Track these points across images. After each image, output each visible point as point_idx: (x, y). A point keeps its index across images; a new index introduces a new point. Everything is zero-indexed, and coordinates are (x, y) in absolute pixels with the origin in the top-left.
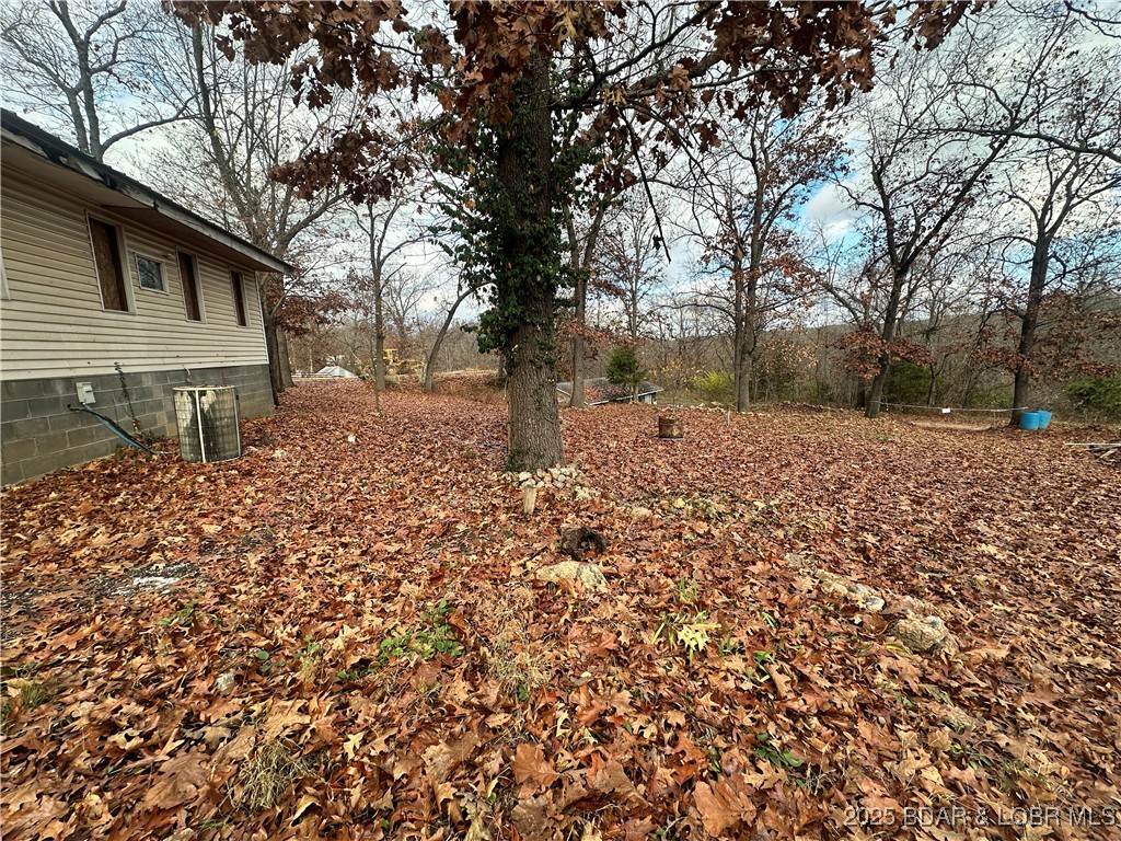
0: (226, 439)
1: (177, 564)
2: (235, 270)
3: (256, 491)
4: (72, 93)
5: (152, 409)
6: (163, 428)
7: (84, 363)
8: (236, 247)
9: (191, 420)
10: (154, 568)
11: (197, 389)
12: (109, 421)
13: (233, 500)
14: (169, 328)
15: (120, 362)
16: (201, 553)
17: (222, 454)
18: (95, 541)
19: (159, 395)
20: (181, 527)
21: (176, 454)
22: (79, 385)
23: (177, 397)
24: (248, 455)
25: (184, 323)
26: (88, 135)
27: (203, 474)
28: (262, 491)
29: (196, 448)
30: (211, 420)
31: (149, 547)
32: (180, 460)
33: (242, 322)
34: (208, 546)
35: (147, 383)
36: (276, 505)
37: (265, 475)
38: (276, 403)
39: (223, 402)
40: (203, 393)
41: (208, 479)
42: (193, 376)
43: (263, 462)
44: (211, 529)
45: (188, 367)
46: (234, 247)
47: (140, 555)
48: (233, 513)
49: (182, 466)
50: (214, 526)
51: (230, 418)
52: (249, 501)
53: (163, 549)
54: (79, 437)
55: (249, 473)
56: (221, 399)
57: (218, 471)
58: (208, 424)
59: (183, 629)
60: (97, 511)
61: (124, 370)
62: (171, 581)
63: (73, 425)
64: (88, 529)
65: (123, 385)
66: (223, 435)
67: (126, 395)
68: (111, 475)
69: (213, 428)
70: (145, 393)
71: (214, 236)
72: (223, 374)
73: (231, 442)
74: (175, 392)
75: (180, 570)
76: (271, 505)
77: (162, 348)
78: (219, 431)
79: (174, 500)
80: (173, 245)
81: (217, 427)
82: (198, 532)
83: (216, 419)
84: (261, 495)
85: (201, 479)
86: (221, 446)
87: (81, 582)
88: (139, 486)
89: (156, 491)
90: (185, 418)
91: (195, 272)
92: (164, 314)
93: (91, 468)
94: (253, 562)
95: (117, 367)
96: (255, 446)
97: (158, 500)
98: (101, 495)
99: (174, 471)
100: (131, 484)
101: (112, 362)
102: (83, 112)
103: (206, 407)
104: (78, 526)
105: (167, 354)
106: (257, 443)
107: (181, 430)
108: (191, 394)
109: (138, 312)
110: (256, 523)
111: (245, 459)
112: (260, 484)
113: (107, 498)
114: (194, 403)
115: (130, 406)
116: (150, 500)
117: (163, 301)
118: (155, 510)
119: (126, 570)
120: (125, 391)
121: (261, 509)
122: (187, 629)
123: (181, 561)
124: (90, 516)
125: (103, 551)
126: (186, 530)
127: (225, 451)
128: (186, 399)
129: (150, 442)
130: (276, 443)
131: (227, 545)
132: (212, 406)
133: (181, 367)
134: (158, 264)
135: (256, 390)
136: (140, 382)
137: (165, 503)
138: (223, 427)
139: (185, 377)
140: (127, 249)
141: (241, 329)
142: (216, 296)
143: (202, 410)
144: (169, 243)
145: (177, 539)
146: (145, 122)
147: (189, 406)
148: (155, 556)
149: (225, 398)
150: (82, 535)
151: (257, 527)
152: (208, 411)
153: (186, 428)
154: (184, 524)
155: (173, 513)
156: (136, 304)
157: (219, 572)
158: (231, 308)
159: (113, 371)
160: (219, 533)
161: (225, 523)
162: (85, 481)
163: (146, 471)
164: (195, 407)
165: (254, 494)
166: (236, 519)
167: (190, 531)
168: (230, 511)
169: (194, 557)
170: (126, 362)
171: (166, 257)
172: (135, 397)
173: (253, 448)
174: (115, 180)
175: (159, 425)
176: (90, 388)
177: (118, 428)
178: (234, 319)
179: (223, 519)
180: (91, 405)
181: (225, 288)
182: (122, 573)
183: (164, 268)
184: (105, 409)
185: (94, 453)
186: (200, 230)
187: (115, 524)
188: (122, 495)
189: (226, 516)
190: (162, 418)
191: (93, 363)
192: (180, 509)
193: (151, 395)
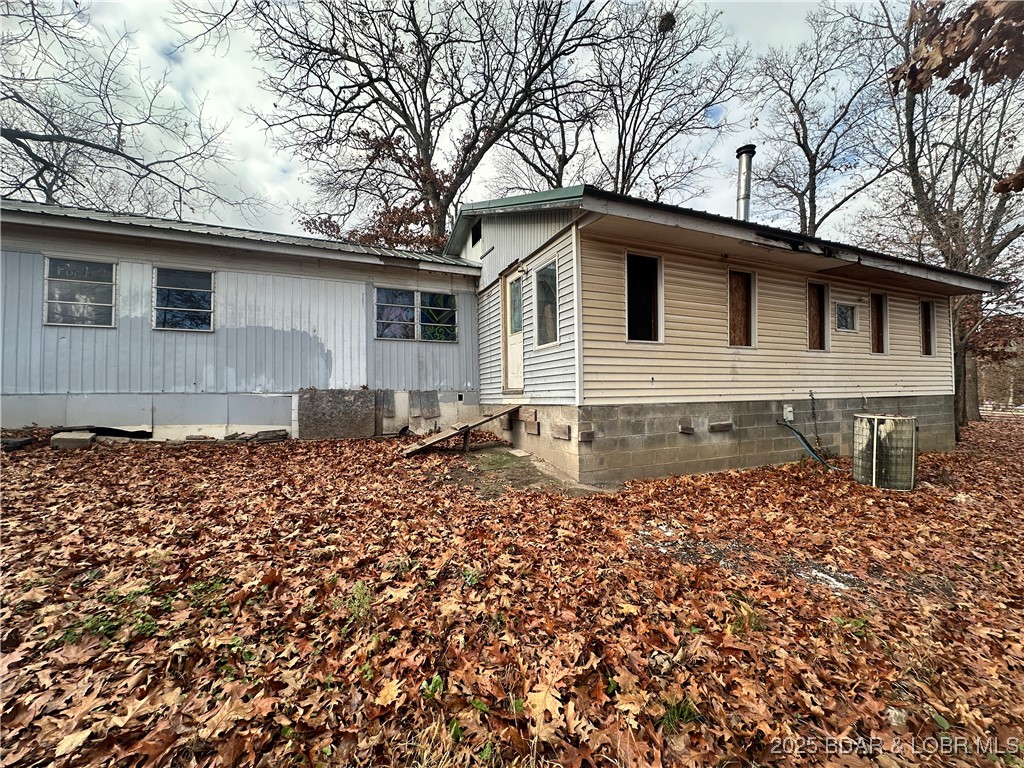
0: (900, 468)
1: (846, 573)
2: (925, 299)
3: (931, 533)
4: (801, 196)
5: (831, 430)
6: (838, 447)
7: (790, 390)
8: (932, 277)
9: (867, 445)
10: (828, 567)
11: (876, 417)
12: (801, 435)
13: (904, 533)
14: (854, 361)
15: (814, 390)
16: (869, 572)
17: (893, 483)
18: (787, 526)
19: (838, 419)
20: (851, 541)
21: (848, 473)
22: (785, 406)
23: (857, 423)
24: (922, 490)
25: (868, 356)
26: (808, 221)
27: (872, 497)
28: (938, 535)
29: (868, 472)
30: (886, 447)
31: (825, 547)
32: (851, 479)
33: (927, 350)
34: (876, 570)
35: (831, 408)
36: (958, 557)
37: (942, 518)
38: (958, 439)
39: (901, 432)
40: (882, 422)
41: (876, 504)
42: (869, 404)
43: (940, 502)
44: (881, 554)
45: (866, 396)
46: (929, 277)
47: (818, 552)
48: (904, 547)
49: (853, 485)
50: (882, 553)
51: (907, 449)
52: (922, 541)
53: (835, 554)
54: (780, 444)
55: (922, 510)
56: (899, 428)
57: (887, 499)
58: (883, 451)
59: (855, 638)
60: (789, 504)
61: (816, 397)
62: (841, 585)
63: (778, 435)
64: (783, 515)
65: (812, 408)
66: (897, 464)
67: (814, 416)
68: (797, 478)
69: (887, 456)
70: (828, 416)
71: (908, 271)
72: (899, 404)
73: (906, 473)
74: (856, 418)
75: (849, 580)
76: (949, 553)
77: (847, 378)
78: (893, 460)
79: (846, 514)
80: (867, 289)
81: (892, 456)
82: (867, 551)
83: (892, 448)
84: (937, 539)
85: (870, 502)
86: (893, 475)
87: (778, 554)
88: (817, 493)
89: (830, 501)
90: (861, 442)
91: (884, 308)
92: (852, 350)
93: (784, 469)
94: (927, 609)
95: (811, 394)
96: (930, 482)
97: (833, 509)
98: (791, 492)
99: (846, 488)
100: (811, 489)
101: (808, 390)
102: (807, 205)
103: (883, 435)
104: (777, 511)
105: (850, 384)
106: (933, 480)
107: (856, 453)
108: (870, 421)
109: (832, 349)
110: (930, 568)
111: (918, 493)
112: (936, 526)
113: (795, 496)
114: (872, 429)
115: (816, 425)
116: (826, 507)
117: (852, 339)
118: (830, 517)
119: (807, 559)
120: (813, 413)
121: (937, 554)
122: (858, 640)
123: (851, 572)
124: (785, 506)
125: (792, 536)
126: (855, 546)
127: (896, 480)
128: (865, 425)
129: (826, 458)
130: (956, 484)
131: (896, 577)
132: (889, 435)
133: (859, 396)
134: (853, 308)
135: (933, 422)
136: (826, 407)
137: (838, 514)
138: (898, 456)
139: (863, 404)
140: (830, 300)
141: (926, 358)
142: (902, 327)
143: (879, 438)
144: (864, 288)
145: (848, 551)
146: (852, 191)
147: (867, 432)
148: (829, 558)
149: (904, 428)
150: (779, 518)
151: (931, 572)
152: (885, 439)
153: (861, 452)
154: (854, 539)
155: (844, 526)
156: (831, 343)
157: (889, 601)
158: (917, 338)
159: (808, 397)
160: (889, 562)
161: (895, 553)
162: (781, 478)
163: (822, 481)
164: (872, 434)
165: (928, 535)
166: (906, 554)
167: (860, 547)
168: (900, 543)
169: (863, 574)
170: (818, 390)
171: (860, 301)
172: (819, 418)
173: (928, 485)
174: (831, 248)
175: (835, 444)
176: (791, 409)
177: (806, 442)
178: (919, 347)
179: (892, 549)
180: (790, 421)
181: (914, 319)
182: (804, 560)
183: (857, 311)
184: (799, 426)
185: (787, 458)
186: (896, 270)
187: (800, 518)
188: (805, 496)
189: (895, 546)
190: (838, 439)
191: (796, 390)
192: (851, 524)
193: (832, 418)
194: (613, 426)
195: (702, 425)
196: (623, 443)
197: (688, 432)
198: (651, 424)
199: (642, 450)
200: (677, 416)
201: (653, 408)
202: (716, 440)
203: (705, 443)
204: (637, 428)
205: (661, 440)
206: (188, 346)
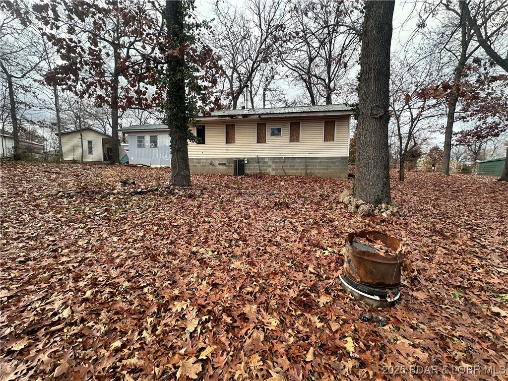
2: (330, 120)
5: (267, 167)
6: (270, 172)
14: (279, 146)
19: (270, 163)
25: (287, 144)
35: (267, 160)
42: (287, 160)
45: (285, 157)
61: (259, 157)
65: (258, 160)
67: (258, 162)
70: (266, 163)
77: (275, 151)
80: (288, 121)
95: (257, 156)
105: (277, 153)
115: (259, 165)
136: (264, 160)
140: (267, 127)
141: (327, 143)
142: (310, 132)
144: (286, 121)
158: (321, 135)
170: (260, 155)
171: (284, 126)
172: (261, 163)
175: (268, 171)
176: (247, 160)
178: (322, 139)
181: (319, 128)
183: (282, 129)
191: (251, 155)
193: (268, 163)
194: (193, 162)
195: (216, 163)
196: (195, 166)
197: (212, 164)
198: (202, 163)
199: (200, 168)
200: (210, 161)
201: (203, 159)
202: (221, 167)
203: (217, 167)
204: (199, 163)
205: (205, 166)
206: (155, 150)
